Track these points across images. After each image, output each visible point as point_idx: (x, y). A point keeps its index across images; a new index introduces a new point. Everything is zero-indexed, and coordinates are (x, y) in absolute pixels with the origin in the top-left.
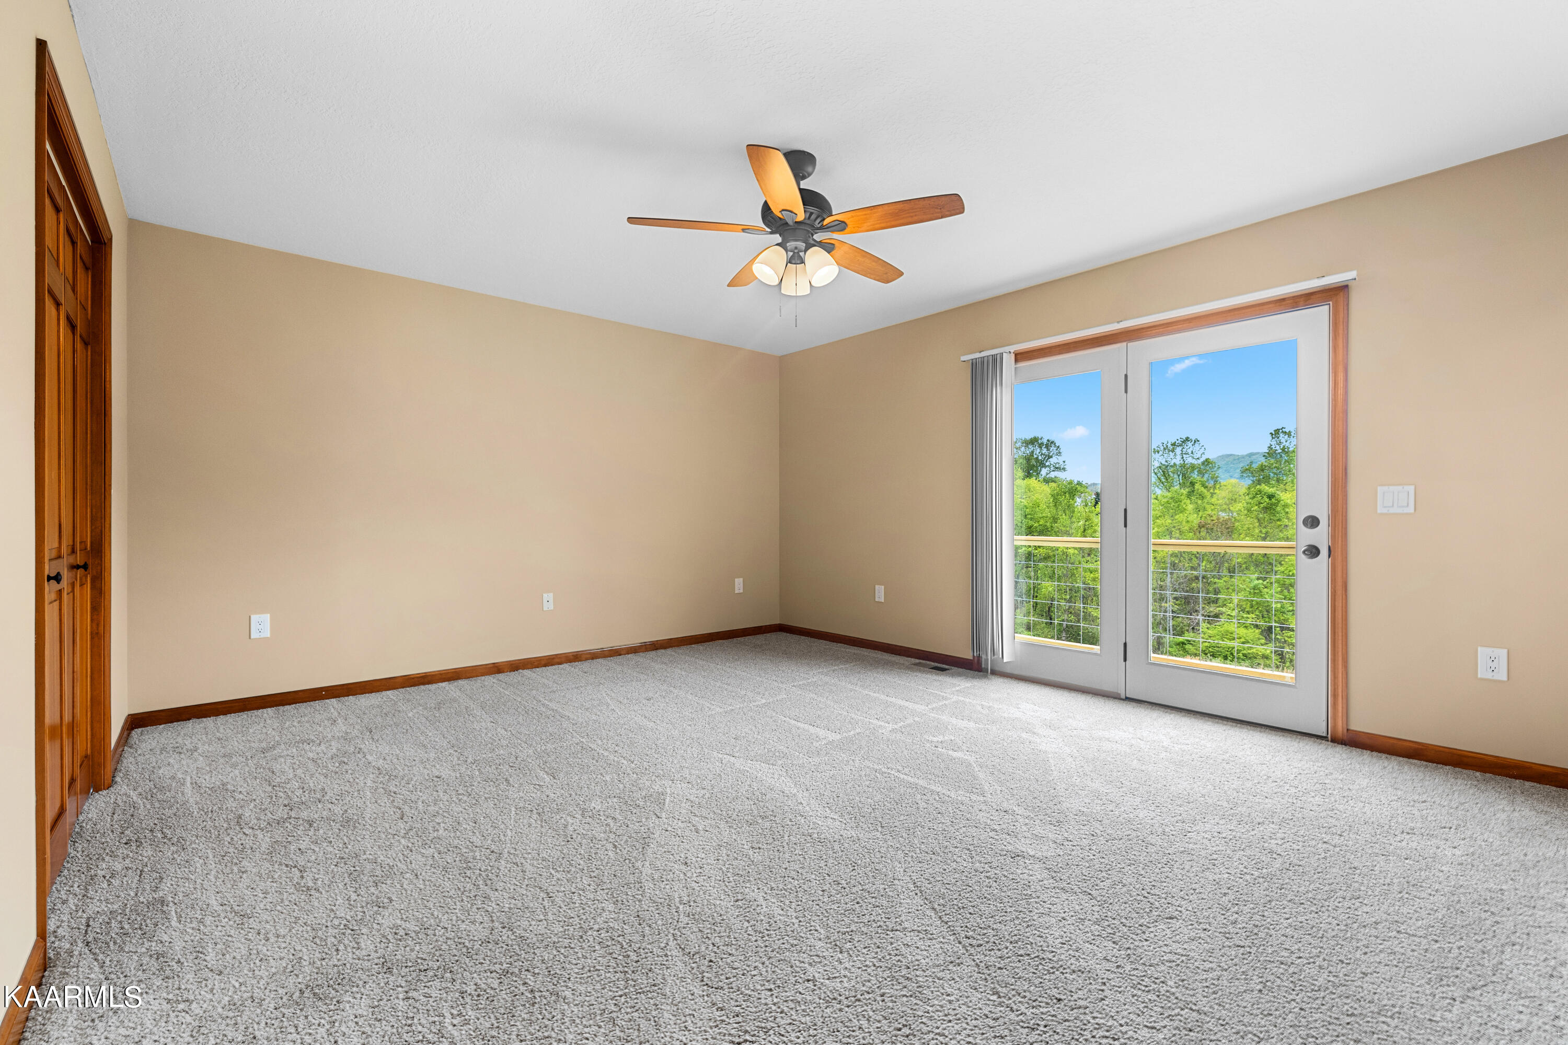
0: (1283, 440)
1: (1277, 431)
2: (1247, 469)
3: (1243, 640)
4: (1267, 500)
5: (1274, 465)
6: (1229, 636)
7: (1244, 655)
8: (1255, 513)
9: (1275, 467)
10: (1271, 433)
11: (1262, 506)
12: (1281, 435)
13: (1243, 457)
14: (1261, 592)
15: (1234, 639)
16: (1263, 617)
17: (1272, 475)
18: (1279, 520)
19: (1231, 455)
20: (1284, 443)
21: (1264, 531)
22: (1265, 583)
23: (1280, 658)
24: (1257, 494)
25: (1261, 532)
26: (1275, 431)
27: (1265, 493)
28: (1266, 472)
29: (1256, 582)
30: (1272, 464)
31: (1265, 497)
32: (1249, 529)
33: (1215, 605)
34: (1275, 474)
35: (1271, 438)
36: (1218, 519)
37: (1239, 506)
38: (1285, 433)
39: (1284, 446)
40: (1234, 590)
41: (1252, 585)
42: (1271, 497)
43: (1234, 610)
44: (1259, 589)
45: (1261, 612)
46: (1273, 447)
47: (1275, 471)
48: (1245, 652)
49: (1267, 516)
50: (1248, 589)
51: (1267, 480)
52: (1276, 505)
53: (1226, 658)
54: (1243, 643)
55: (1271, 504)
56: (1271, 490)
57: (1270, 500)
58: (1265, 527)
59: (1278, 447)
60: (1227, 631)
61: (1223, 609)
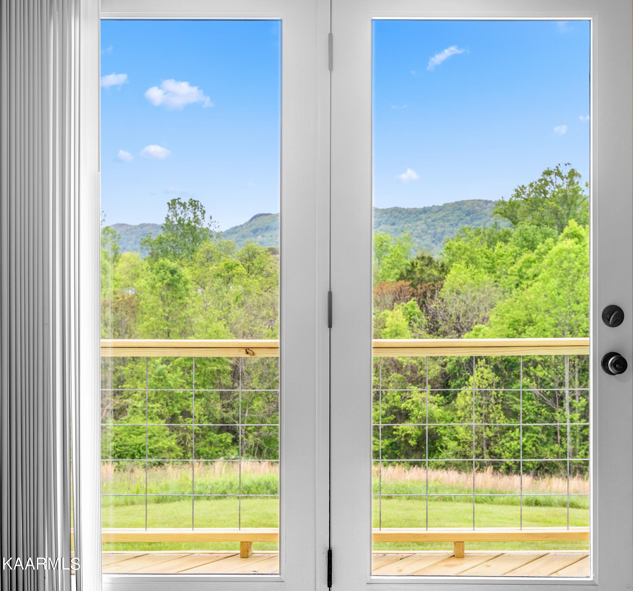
0: (179, 212)
1: (174, 201)
2: (146, 241)
3: (149, 434)
4: (170, 275)
5: (172, 238)
6: (135, 431)
7: (151, 451)
8: (159, 290)
9: (173, 240)
10: (168, 203)
11: (165, 282)
12: (178, 206)
13: (135, 227)
14: (165, 377)
15: (141, 434)
16: (167, 405)
17: (169, 249)
18: (180, 298)
19: (124, 225)
20: (180, 215)
21: (167, 309)
22: (169, 367)
23: (184, 449)
24: (160, 269)
25: (164, 311)
26: (172, 201)
27: (168, 268)
28: (164, 246)
29: (161, 367)
30: (170, 237)
31: (168, 272)
32: (153, 308)
33: (120, 397)
34: (172, 247)
35: (168, 208)
36: (123, 297)
37: (142, 283)
38: (180, 203)
39: (180, 218)
40: (138, 378)
41: (156, 371)
42: (173, 272)
43: (139, 400)
44: (163, 374)
45: (165, 399)
46: (170, 218)
47: (171, 244)
48: (151, 447)
49: (170, 294)
50: (153, 376)
51: (165, 253)
52: (178, 281)
53: (133, 457)
54: (150, 437)
55: (173, 281)
56: (173, 265)
57: (173, 275)
58: (169, 305)
59: (174, 219)
60: (134, 426)
61: (129, 401)
